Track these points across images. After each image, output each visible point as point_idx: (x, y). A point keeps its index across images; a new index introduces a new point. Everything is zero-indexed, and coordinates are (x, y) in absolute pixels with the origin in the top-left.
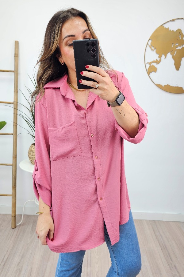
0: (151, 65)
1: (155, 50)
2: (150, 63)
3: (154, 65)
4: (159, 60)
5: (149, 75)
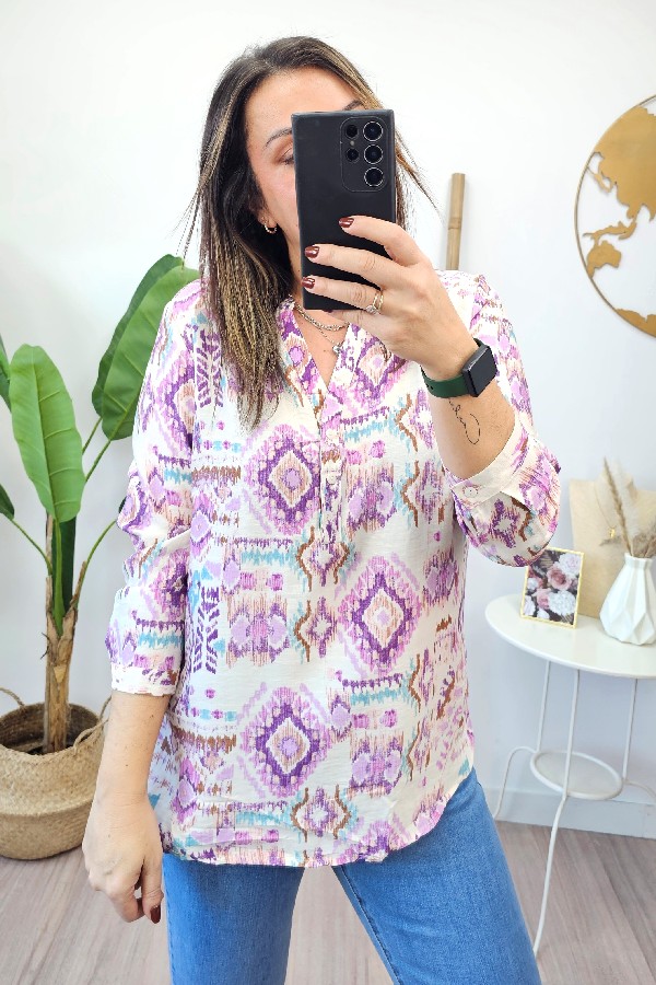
0: (600, 244)
1: (614, 191)
2: (596, 236)
3: (610, 242)
4: (627, 223)
5: (591, 276)
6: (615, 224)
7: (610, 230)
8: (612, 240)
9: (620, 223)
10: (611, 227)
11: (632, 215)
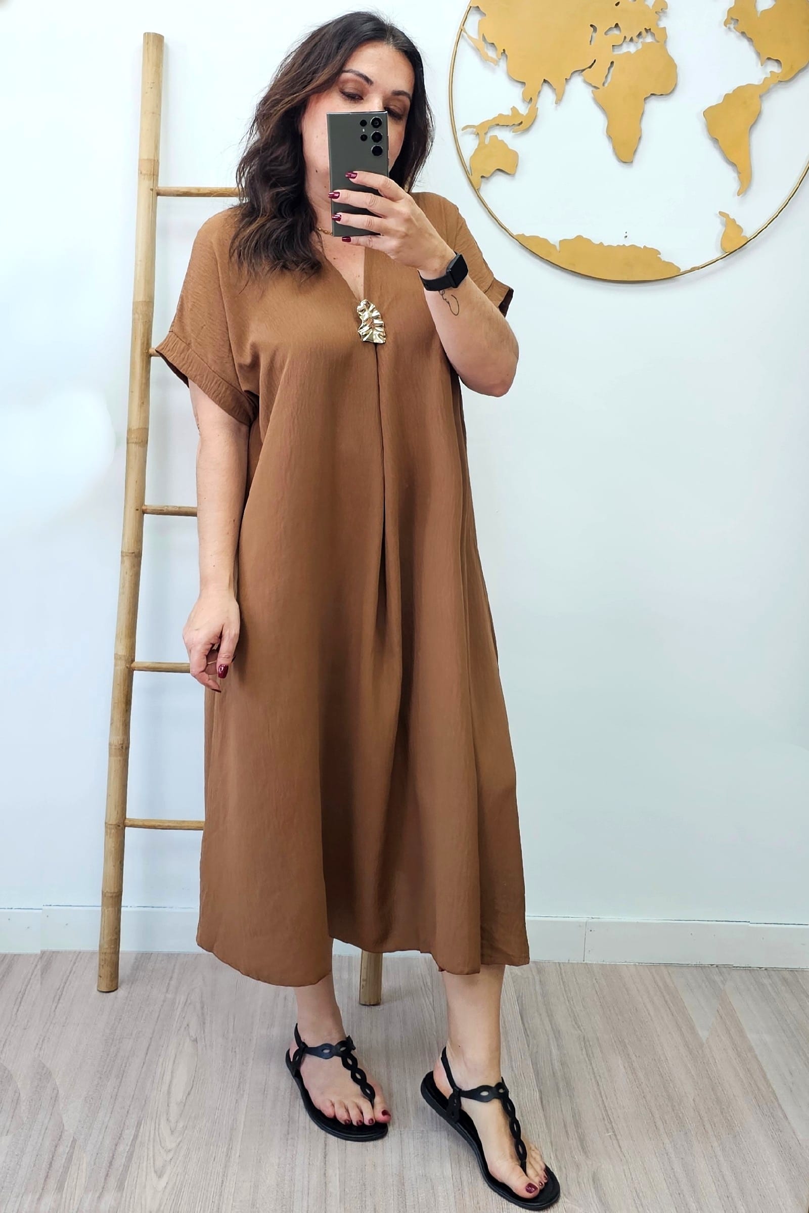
0: (487, 141)
1: (503, 64)
2: (480, 131)
3: (500, 139)
4: (523, 109)
5: (476, 191)
6: (507, 112)
8: (505, 135)
9: (514, 109)
10: (501, 115)
11: (531, 98)
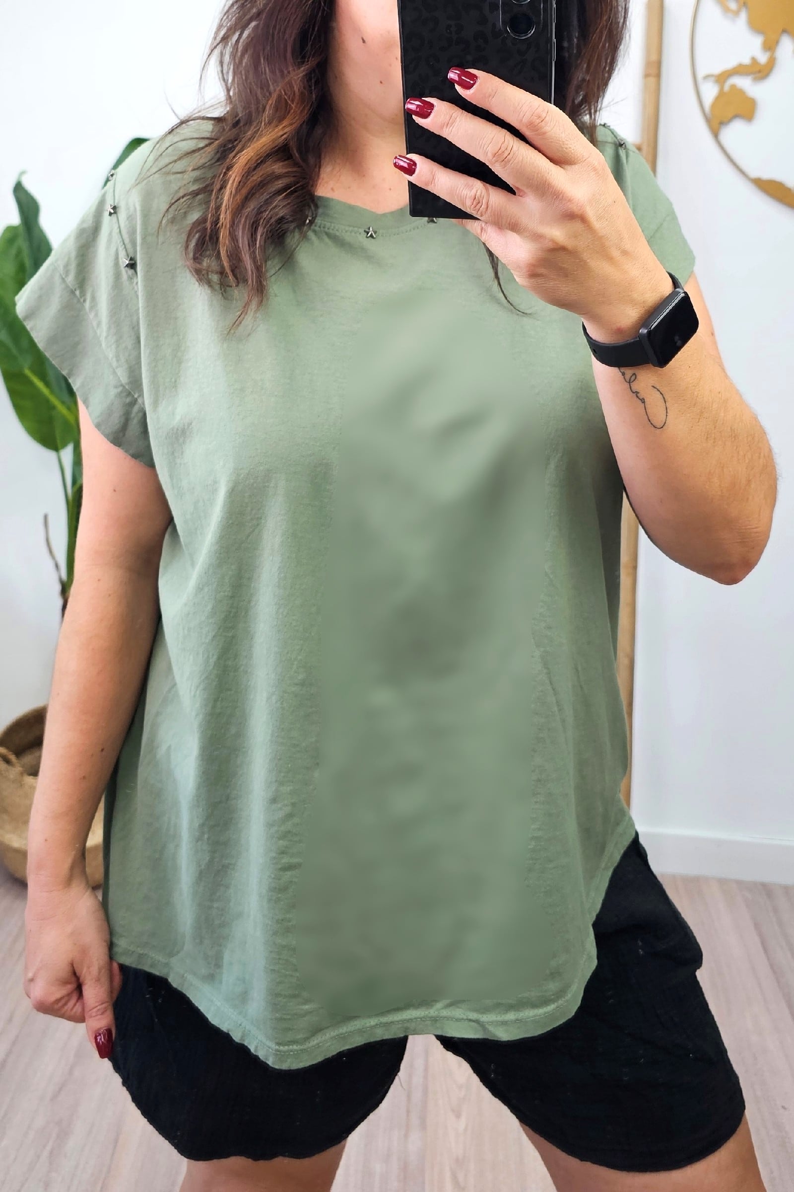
0: (727, 87)
1: (743, 15)
2: (721, 78)
3: (740, 86)
4: (763, 58)
5: (716, 134)
6: (746, 61)
7: (739, 70)
8: (744, 83)
9: (754, 60)
10: (740, 65)
11: (770, 46)
